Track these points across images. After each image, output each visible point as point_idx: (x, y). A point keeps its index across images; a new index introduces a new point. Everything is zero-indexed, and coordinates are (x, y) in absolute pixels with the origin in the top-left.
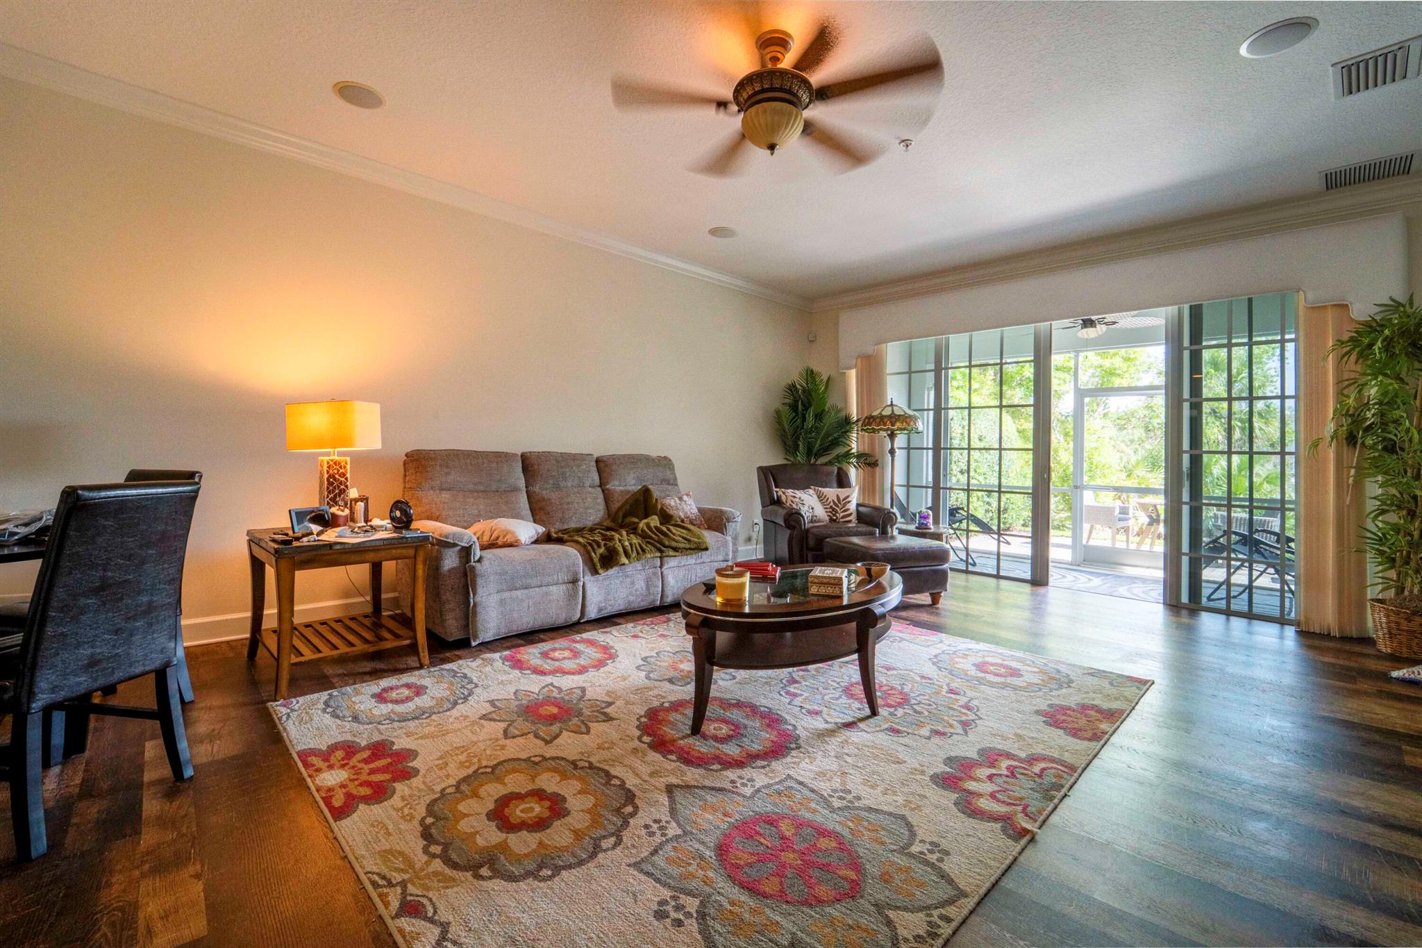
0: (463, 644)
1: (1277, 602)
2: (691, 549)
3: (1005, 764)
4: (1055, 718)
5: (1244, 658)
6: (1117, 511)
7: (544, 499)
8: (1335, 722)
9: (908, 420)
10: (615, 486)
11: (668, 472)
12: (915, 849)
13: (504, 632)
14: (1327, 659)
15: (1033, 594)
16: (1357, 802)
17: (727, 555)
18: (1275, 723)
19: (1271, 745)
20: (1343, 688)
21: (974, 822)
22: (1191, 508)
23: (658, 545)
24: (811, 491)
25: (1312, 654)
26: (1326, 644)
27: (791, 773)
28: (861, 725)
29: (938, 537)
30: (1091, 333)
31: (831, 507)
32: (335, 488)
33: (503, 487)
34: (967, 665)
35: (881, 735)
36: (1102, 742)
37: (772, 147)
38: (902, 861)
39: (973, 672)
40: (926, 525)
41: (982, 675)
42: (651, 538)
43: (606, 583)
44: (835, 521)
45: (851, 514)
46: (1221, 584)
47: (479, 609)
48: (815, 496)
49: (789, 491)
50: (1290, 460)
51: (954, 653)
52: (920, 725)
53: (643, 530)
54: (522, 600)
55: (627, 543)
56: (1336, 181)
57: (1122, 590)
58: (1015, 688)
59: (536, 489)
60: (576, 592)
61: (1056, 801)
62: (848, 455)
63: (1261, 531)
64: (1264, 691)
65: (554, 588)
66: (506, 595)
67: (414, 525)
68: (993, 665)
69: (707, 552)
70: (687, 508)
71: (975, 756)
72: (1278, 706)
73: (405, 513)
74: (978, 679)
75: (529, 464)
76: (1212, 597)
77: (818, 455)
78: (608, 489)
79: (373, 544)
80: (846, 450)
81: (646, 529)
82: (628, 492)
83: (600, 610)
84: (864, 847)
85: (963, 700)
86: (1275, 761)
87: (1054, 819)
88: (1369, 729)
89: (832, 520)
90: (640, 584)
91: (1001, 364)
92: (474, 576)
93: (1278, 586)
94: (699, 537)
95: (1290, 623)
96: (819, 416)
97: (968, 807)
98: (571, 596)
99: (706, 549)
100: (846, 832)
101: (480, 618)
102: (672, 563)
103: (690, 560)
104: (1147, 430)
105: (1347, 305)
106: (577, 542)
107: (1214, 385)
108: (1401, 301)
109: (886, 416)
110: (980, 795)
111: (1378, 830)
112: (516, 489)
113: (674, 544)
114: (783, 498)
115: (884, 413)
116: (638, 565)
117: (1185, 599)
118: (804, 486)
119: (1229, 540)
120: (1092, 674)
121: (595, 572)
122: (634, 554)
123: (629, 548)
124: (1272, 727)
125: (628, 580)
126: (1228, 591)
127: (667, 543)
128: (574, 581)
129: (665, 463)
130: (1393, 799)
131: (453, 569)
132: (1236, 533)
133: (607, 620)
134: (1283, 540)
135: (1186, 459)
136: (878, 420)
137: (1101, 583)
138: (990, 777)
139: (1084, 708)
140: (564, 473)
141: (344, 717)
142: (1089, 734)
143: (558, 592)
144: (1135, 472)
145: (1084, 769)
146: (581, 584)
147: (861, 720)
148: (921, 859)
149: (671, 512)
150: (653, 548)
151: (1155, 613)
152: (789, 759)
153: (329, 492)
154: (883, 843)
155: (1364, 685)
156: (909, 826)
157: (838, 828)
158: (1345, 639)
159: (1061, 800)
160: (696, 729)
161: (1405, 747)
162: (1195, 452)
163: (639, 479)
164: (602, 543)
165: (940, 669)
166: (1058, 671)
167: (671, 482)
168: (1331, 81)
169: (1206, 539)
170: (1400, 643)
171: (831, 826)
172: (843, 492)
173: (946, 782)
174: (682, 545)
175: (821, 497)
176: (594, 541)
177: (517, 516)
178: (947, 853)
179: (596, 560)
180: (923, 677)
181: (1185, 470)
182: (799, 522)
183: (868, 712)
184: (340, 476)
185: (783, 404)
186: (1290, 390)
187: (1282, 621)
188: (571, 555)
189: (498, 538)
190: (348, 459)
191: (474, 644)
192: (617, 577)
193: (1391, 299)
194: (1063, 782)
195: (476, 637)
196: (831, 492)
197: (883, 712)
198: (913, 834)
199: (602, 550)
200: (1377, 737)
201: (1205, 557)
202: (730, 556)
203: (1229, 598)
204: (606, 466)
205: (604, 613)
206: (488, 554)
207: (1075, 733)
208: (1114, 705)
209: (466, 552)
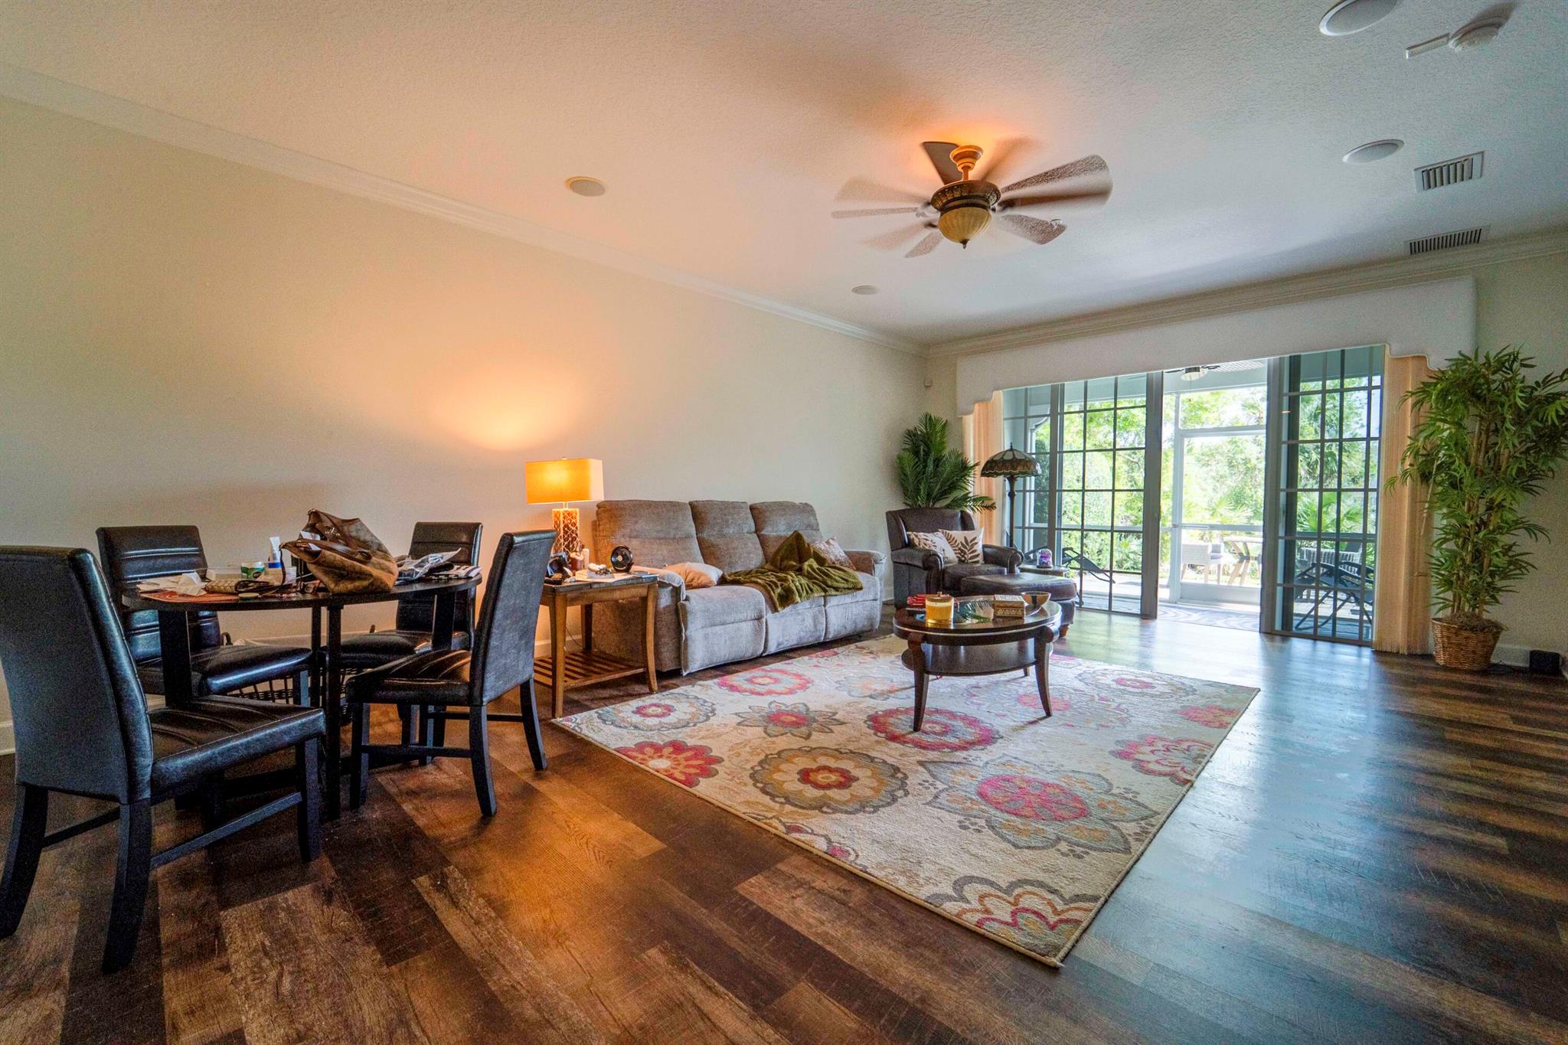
0: (676, 673)
1: (1356, 630)
2: (849, 589)
3: (1159, 745)
4: (1189, 714)
5: (1329, 672)
6: (1210, 549)
7: (713, 545)
8: (1398, 713)
9: (1029, 464)
10: (768, 531)
11: (812, 518)
12: (1114, 791)
13: (707, 664)
14: (1395, 671)
15: (1142, 626)
16: (1411, 761)
17: (876, 594)
18: (1355, 715)
19: (1352, 729)
20: (1403, 691)
21: (1148, 778)
22: (1286, 542)
23: (824, 586)
24: (940, 534)
25: (1383, 668)
26: (1396, 660)
27: (1005, 752)
28: (1041, 722)
29: (1059, 573)
30: (1194, 376)
31: (960, 549)
32: (569, 536)
33: (680, 534)
34: (1108, 680)
35: (1059, 728)
36: (1228, 729)
37: (964, 242)
38: (1111, 798)
39: (1114, 685)
40: (1047, 564)
41: (1122, 687)
42: (815, 578)
43: (783, 620)
44: (963, 561)
45: (977, 556)
46: (1308, 615)
47: (689, 643)
48: (944, 538)
49: (921, 534)
50: (1372, 495)
51: (1094, 672)
52: (1088, 721)
53: (808, 572)
54: (721, 635)
55: (797, 584)
56: (1418, 248)
57: (1220, 623)
58: (1152, 696)
59: (705, 535)
60: (760, 627)
61: (1203, 764)
62: (965, 498)
63: (1345, 563)
64: (1346, 694)
65: (744, 625)
66: (709, 630)
67: (634, 568)
68: (1129, 680)
69: (861, 592)
70: (836, 552)
71: (1137, 740)
72: (1356, 704)
73: (625, 557)
74: (1120, 690)
75: (698, 513)
76: (1300, 627)
77: (937, 499)
78: (763, 535)
80: (962, 493)
81: (810, 570)
82: (780, 537)
83: (779, 645)
84: (1079, 790)
85: (1114, 705)
86: (1354, 738)
87: (1203, 774)
88: (1422, 717)
89: (961, 561)
90: (809, 622)
91: (1115, 409)
92: (685, 613)
93: (1357, 617)
94: (854, 578)
95: (1367, 645)
96: (938, 462)
97: (1141, 767)
98: (757, 632)
99: (861, 589)
100: (1064, 784)
101: (691, 650)
102: (833, 601)
103: (847, 599)
104: (1231, 465)
105: (1424, 357)
106: (756, 583)
107: (1308, 429)
108: (1467, 354)
109: (1008, 461)
110: (1148, 762)
111: (1422, 775)
112: (688, 537)
113: (835, 584)
114: (916, 541)
115: (1005, 458)
116: (807, 604)
117: (1278, 626)
118: (933, 530)
119: (1318, 571)
120: (1210, 685)
121: (775, 610)
122: (804, 594)
123: (800, 588)
124: (1352, 718)
125: (800, 617)
126: (1316, 622)
127: (829, 583)
128: (759, 618)
129: (806, 509)
130: (1433, 758)
131: (667, 606)
132: (1324, 566)
133: (786, 654)
134: (1363, 571)
135: (1283, 496)
136: (1000, 465)
137: (1200, 617)
138: (1152, 752)
139: (1209, 708)
140: (727, 521)
142: (1217, 724)
143: (747, 627)
144: (1218, 510)
145: (1218, 746)
146: (764, 620)
147: (1041, 719)
148: (1120, 796)
149: (822, 555)
150: (819, 588)
151: (1253, 640)
152: (998, 744)
153: (565, 540)
154: (1092, 789)
155: (1420, 689)
156: (1107, 781)
157: (1057, 782)
158: (1411, 655)
159: (1206, 764)
160: (917, 727)
161: (1447, 728)
162: (1290, 490)
163: (789, 526)
164: (779, 583)
165: (1087, 684)
166: (1183, 684)
167: (815, 527)
168: (1414, 181)
169: (1298, 571)
170: (1450, 655)
171: (1051, 781)
172: (970, 535)
173: (1123, 755)
174: (842, 585)
175: (949, 539)
176: (771, 581)
177: (694, 561)
178: (1138, 793)
179: (775, 599)
180: (1075, 690)
181: (1281, 506)
182: (936, 562)
183: (1044, 714)
184: (572, 525)
185: (904, 449)
186: (1374, 433)
187: (1360, 643)
188: (753, 596)
189: (693, 580)
190: (578, 510)
191: (685, 674)
192: (792, 615)
193: (1460, 352)
194: (1205, 753)
195: (686, 668)
196: (959, 535)
197: (1053, 712)
198: (1110, 784)
199: (779, 590)
200: (1426, 722)
201: (1297, 587)
202: (879, 597)
203: (1316, 627)
204: (760, 513)
205: (782, 648)
206: (692, 594)
207: (1207, 724)
208: (1232, 706)
209: (676, 592)
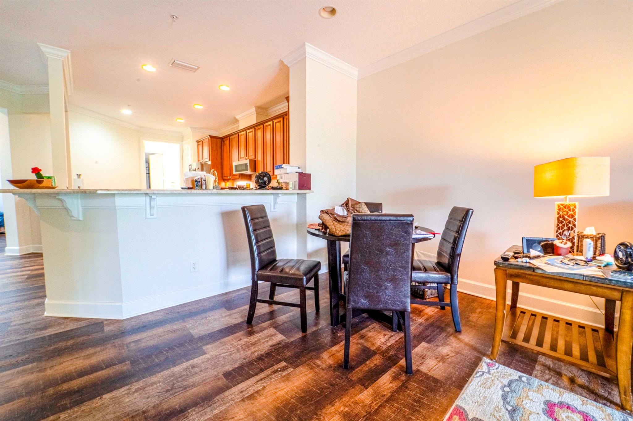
32: (564, 225)
79: (572, 277)
141: (508, 403)
153: (558, 228)
184: (569, 216)
190: (577, 204)
